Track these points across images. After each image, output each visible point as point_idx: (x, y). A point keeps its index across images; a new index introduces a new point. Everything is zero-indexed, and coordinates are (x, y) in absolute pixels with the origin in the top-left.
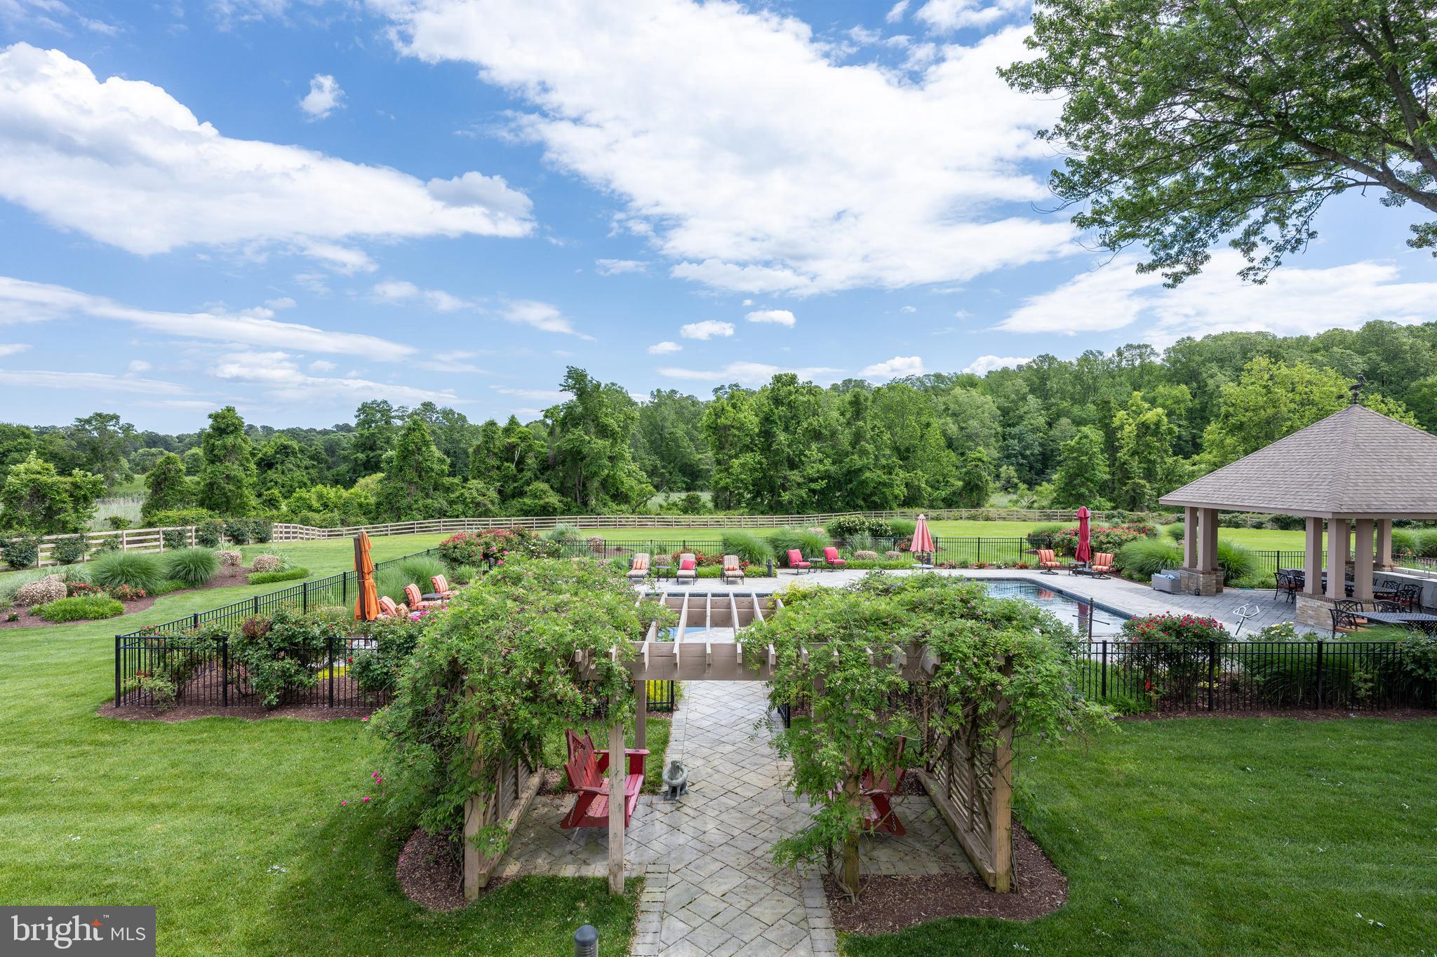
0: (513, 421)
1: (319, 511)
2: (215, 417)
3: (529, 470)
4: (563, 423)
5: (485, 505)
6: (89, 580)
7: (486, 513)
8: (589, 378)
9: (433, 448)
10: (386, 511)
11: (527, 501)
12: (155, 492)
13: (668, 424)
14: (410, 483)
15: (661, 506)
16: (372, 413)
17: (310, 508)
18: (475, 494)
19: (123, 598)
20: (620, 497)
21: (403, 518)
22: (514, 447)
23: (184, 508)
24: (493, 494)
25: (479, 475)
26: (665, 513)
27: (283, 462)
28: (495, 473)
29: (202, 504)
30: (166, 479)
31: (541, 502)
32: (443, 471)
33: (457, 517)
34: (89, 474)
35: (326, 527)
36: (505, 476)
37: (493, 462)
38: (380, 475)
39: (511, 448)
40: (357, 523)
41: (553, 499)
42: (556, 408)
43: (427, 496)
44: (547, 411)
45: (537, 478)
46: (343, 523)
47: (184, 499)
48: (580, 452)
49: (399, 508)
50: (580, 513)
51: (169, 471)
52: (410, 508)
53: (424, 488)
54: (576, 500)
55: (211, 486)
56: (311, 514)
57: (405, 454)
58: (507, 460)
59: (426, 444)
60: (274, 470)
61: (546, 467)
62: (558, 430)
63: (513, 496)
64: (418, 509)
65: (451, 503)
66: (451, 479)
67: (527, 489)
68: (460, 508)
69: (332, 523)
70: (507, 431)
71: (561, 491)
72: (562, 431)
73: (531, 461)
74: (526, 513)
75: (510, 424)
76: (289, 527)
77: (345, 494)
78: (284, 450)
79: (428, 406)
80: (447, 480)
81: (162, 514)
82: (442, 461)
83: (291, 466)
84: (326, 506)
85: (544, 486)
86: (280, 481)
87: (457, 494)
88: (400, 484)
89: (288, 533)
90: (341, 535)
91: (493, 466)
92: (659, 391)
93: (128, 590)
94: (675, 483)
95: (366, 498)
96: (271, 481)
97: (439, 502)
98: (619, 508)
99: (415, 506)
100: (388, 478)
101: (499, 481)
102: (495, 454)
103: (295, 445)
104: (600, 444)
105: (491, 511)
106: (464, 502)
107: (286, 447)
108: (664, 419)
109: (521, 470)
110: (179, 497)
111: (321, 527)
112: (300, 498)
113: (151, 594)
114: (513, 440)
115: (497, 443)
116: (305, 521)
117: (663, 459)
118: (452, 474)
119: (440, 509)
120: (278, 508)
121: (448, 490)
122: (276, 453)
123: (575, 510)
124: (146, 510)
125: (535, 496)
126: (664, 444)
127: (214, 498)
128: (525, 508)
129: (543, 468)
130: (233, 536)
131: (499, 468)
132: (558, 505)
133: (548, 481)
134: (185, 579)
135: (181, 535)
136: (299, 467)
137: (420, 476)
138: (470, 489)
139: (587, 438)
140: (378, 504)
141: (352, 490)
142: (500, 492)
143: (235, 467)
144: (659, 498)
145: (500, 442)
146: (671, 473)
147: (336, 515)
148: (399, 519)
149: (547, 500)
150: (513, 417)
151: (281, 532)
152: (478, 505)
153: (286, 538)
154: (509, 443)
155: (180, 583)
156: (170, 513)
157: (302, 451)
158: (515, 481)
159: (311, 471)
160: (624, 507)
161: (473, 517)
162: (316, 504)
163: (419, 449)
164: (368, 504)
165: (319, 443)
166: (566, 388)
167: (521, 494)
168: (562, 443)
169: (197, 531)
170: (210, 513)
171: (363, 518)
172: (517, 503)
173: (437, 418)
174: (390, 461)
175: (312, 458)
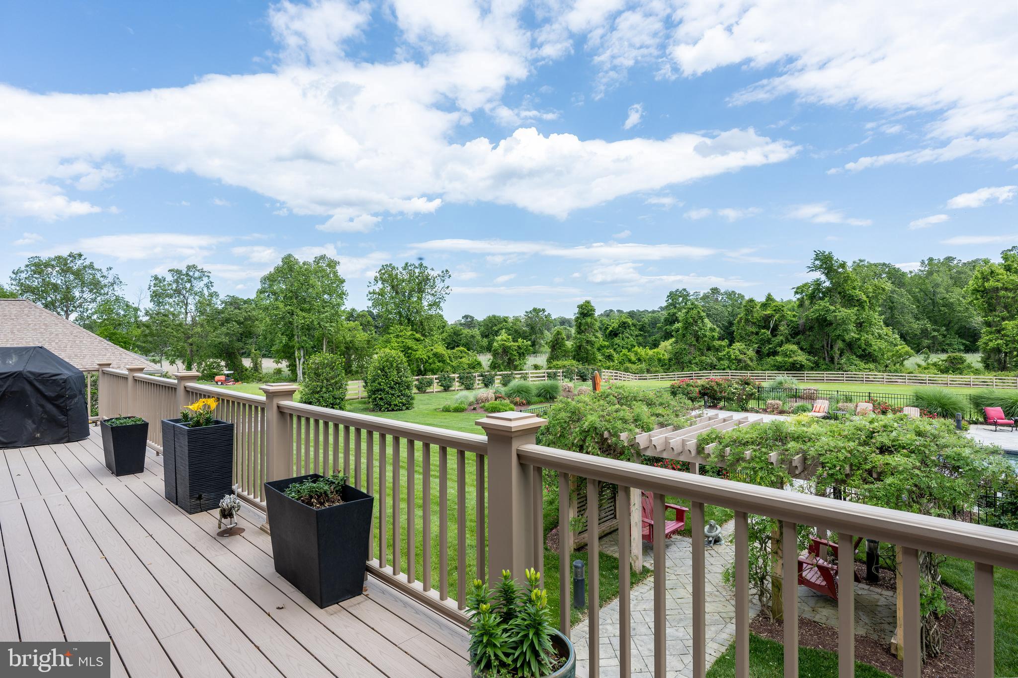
0: (769, 298)
1: (634, 363)
2: (580, 307)
3: (781, 335)
4: (812, 297)
5: (745, 362)
6: (503, 394)
7: (746, 367)
8: (835, 258)
9: (706, 320)
10: (674, 364)
11: (779, 358)
12: (552, 351)
13: (941, 290)
14: (690, 345)
15: (919, 366)
16: (676, 298)
17: (630, 361)
18: (737, 352)
19: (516, 404)
20: (867, 356)
21: (685, 369)
22: (770, 317)
23: (566, 360)
24: (751, 353)
25: (742, 339)
26: (920, 373)
27: (623, 333)
28: (754, 338)
29: (574, 358)
30: (557, 344)
31: (791, 360)
32: (713, 337)
33: (724, 369)
34: (525, 341)
35: (637, 374)
36: (762, 340)
37: (754, 329)
38: (673, 339)
39: (767, 318)
40: (657, 372)
41: (801, 357)
42: (805, 285)
43: (702, 354)
44: (798, 288)
45: (788, 341)
46: (648, 371)
47: (566, 354)
48: (825, 320)
49: (682, 363)
50: (826, 370)
51: (559, 338)
52: (690, 362)
53: (700, 349)
54: (824, 359)
55: (580, 347)
56: (629, 365)
57: (687, 326)
58: (764, 328)
59: (701, 318)
60: (618, 338)
61: (796, 333)
62: (807, 303)
63: (769, 355)
64: (696, 363)
65: (720, 359)
66: (719, 342)
67: (779, 349)
68: (726, 363)
69: (641, 372)
70: (764, 306)
71: (811, 351)
72: (811, 303)
73: (782, 328)
74: (779, 368)
75: (767, 301)
76: (617, 373)
77: (651, 352)
78: (624, 325)
79: (715, 291)
80: (717, 343)
81: (555, 363)
82: (712, 330)
83: (627, 335)
84: (639, 360)
85: (794, 347)
86: (621, 344)
87: (725, 353)
88: (684, 346)
89: (617, 376)
90: (646, 379)
91: (752, 333)
92: (931, 260)
93: (518, 400)
94: (950, 345)
95: (663, 355)
96: (616, 344)
97: (710, 358)
98: (867, 366)
99: (694, 361)
100: (676, 342)
101: (757, 343)
102: (754, 323)
103: (629, 321)
104: (844, 313)
105: (749, 366)
106: (729, 358)
107: (624, 323)
108: (937, 285)
109: (774, 336)
110: (563, 354)
111: (635, 374)
112: (624, 355)
113: (529, 403)
114: (769, 312)
115: (755, 315)
116: (626, 370)
117: (935, 322)
118: (721, 338)
119: (712, 363)
120: (613, 361)
121: (718, 350)
122: (619, 326)
123: (824, 367)
124: (549, 361)
125: (786, 355)
126: (936, 309)
127: (582, 354)
128: (777, 364)
129: (794, 333)
130: (581, 376)
131: (757, 334)
132: (805, 362)
133: (798, 343)
134: (545, 397)
135: (555, 374)
136: (632, 335)
137: (697, 341)
138: (734, 349)
139: (832, 308)
140: (670, 360)
141: (655, 350)
142: (758, 352)
143: (591, 336)
144: (919, 359)
145: (758, 313)
146: (944, 336)
147: (643, 366)
148: (683, 370)
149: (795, 358)
150: (769, 295)
151: (612, 376)
152: (739, 361)
153: (615, 379)
154: (766, 315)
155: (542, 399)
156: (558, 363)
157: (634, 325)
158: (770, 344)
159: (640, 338)
160: (872, 366)
161: (736, 370)
162: (633, 358)
163: (696, 322)
164: (664, 359)
165: (646, 319)
166: (815, 268)
167: (775, 353)
168: (812, 312)
169: (563, 372)
170: (577, 363)
171: (660, 369)
172: (770, 360)
173: (723, 298)
174: (677, 330)
175: (640, 330)
